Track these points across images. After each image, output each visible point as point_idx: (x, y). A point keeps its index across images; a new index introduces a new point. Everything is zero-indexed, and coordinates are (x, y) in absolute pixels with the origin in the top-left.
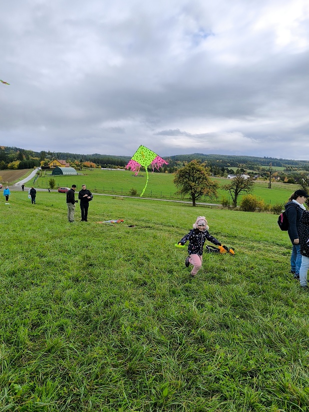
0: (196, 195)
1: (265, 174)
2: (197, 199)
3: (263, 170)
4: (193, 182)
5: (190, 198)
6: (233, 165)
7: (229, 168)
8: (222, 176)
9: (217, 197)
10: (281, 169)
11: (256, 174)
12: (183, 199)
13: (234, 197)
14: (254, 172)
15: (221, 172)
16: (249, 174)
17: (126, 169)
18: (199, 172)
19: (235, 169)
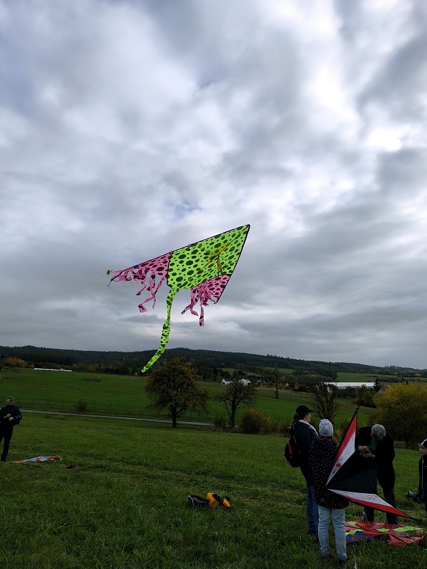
0: (178, 410)
1: (270, 378)
2: (179, 416)
3: (268, 372)
4: (174, 389)
5: (169, 415)
6: (228, 365)
7: (224, 370)
8: (214, 381)
9: (207, 413)
10: (290, 371)
11: (258, 378)
12: (158, 417)
13: (231, 412)
14: (256, 375)
15: (213, 375)
16: (249, 378)
17: (74, 370)
18: (182, 376)
19: (231, 371)
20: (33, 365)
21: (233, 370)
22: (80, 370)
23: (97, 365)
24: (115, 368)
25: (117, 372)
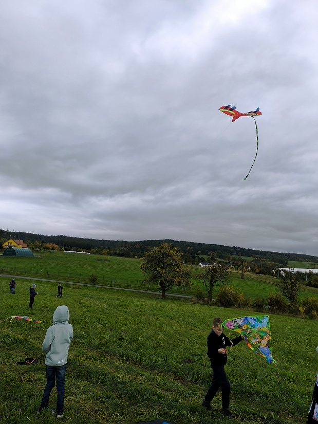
0: (166, 285)
1: (235, 264)
2: (167, 290)
3: (233, 259)
4: (163, 268)
5: (159, 289)
6: (203, 253)
7: (200, 256)
8: (193, 264)
9: (190, 288)
10: (251, 259)
11: (226, 263)
12: (151, 289)
13: (209, 288)
14: (225, 261)
15: (192, 259)
16: (220, 262)
17: (92, 253)
18: (170, 258)
20: (63, 249)
21: (207, 257)
22: (96, 253)
23: (108, 250)
24: (121, 253)
25: (122, 255)
